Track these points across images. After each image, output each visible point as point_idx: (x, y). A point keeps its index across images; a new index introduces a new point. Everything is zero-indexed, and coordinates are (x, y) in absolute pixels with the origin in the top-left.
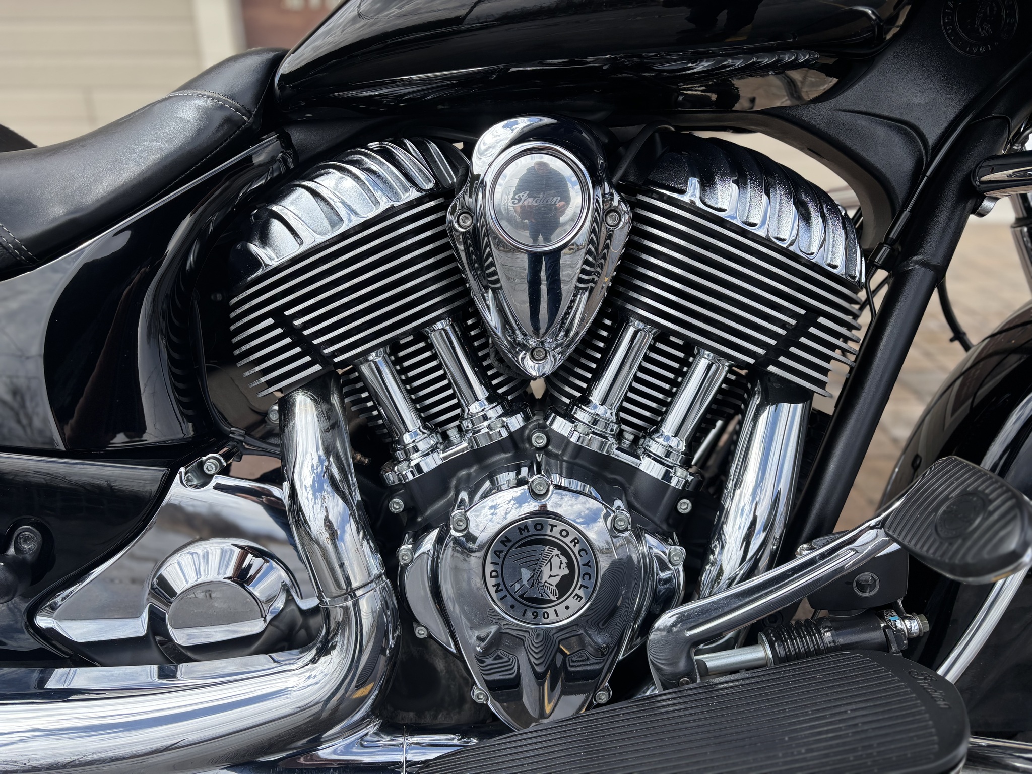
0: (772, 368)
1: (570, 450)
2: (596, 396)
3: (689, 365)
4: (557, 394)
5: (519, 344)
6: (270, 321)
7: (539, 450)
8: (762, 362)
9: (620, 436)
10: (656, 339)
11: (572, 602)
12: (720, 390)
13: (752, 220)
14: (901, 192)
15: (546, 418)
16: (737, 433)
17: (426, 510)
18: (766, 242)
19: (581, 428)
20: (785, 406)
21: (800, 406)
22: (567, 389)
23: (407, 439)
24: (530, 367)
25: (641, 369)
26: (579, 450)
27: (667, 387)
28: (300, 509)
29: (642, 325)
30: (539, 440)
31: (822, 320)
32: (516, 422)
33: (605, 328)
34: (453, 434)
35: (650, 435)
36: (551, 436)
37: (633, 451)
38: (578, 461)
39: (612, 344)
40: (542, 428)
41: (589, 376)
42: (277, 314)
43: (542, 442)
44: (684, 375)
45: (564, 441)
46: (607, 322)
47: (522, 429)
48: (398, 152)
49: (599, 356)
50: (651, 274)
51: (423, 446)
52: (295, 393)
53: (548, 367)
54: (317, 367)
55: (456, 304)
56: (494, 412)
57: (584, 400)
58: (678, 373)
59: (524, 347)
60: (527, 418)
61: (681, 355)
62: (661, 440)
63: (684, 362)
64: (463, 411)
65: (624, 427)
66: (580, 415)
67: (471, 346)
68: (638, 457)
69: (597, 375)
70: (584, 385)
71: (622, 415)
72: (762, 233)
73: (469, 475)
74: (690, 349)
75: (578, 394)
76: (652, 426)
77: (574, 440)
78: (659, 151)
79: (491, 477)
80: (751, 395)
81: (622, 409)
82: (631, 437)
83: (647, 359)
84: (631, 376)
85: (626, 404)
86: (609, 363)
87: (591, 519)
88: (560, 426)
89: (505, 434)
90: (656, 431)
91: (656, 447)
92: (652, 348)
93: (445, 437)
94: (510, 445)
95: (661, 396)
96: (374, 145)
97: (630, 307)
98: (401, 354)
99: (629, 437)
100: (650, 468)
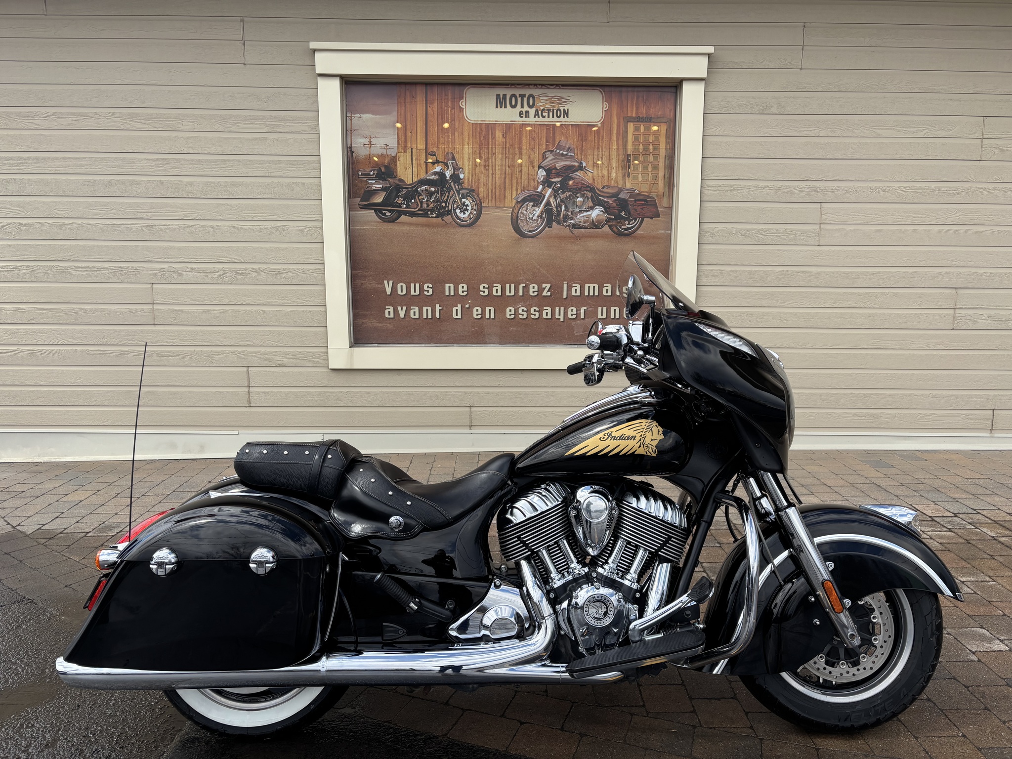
0: (660, 553)
1: (604, 577)
2: (610, 561)
3: (637, 552)
4: (597, 561)
5: (588, 544)
6: (516, 539)
7: (595, 578)
8: (657, 551)
9: (618, 574)
10: (627, 544)
11: (607, 619)
12: (646, 559)
13: (651, 512)
14: (699, 499)
15: (596, 568)
16: (652, 573)
17: (560, 597)
18: (655, 517)
19: (607, 571)
20: (665, 564)
21: (670, 564)
22: (600, 559)
23: (552, 575)
24: (590, 551)
25: (623, 553)
26: (606, 577)
27: (631, 558)
28: (530, 595)
29: (622, 540)
30: (594, 575)
31: (672, 539)
32: (586, 569)
33: (611, 543)
34: (566, 574)
35: (627, 573)
36: (598, 573)
37: (622, 578)
38: (607, 581)
39: (613, 548)
40: (595, 571)
41: (608, 555)
42: (519, 537)
43: (595, 576)
44: (636, 555)
45: (602, 575)
46: (612, 539)
47: (588, 572)
48: (549, 488)
49: (609, 552)
50: (624, 525)
51: (557, 578)
52: (521, 561)
53: (596, 553)
54: (529, 553)
55: (567, 534)
56: (579, 567)
57: (607, 562)
58: (634, 554)
59: (590, 546)
60: (589, 568)
61: (635, 549)
62: (630, 575)
63: (636, 551)
64: (569, 566)
65: (619, 571)
66: (605, 567)
67: (571, 545)
68: (623, 580)
69: (610, 555)
70: (606, 558)
71: (618, 568)
72: (654, 515)
73: (573, 586)
74: (637, 547)
75: (604, 561)
76: (627, 571)
77: (605, 574)
78: (625, 489)
79: (580, 587)
80: (656, 561)
81: (618, 566)
82: (621, 574)
83: (625, 550)
84: (620, 555)
85: (619, 564)
86: (614, 551)
87: (612, 595)
88: (600, 570)
89: (584, 573)
90: (629, 572)
91: (628, 577)
92: (626, 547)
93: (563, 574)
94: (585, 576)
95: (629, 561)
96: (542, 486)
97: (619, 535)
98: (550, 548)
99: (620, 574)
100: (627, 583)
